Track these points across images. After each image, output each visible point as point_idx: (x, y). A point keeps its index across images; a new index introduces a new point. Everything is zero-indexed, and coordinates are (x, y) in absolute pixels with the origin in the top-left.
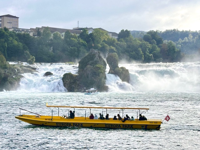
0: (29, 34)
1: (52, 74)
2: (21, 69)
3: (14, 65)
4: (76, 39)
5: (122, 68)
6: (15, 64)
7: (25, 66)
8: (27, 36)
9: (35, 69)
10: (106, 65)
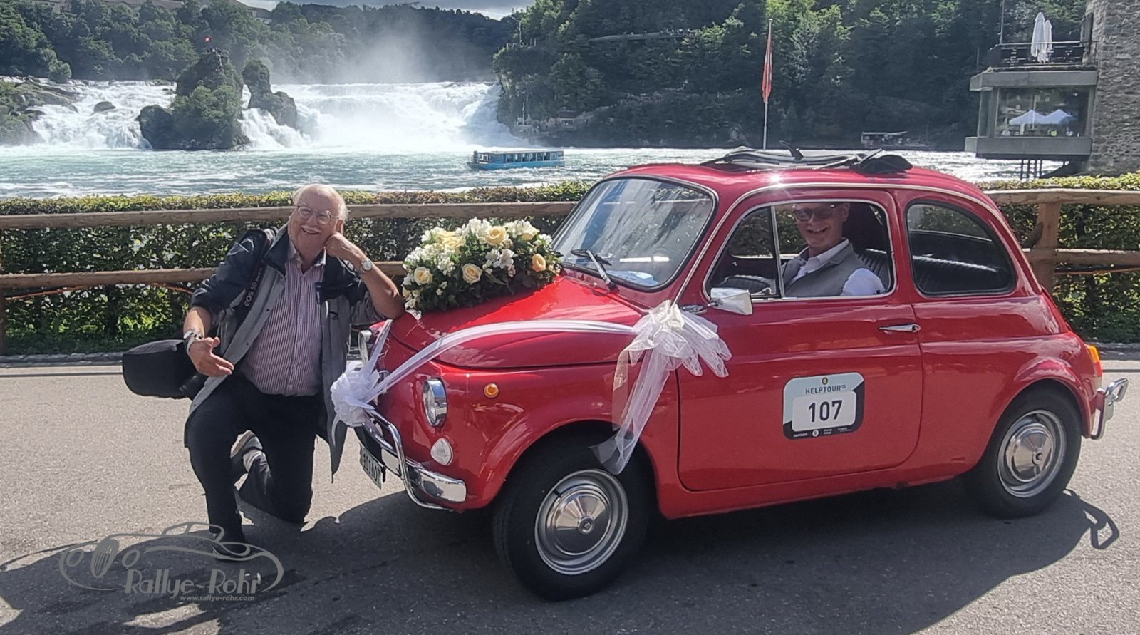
0: (49, 10)
1: (113, 107)
2: (35, 94)
3: (17, 85)
4: (171, 21)
5: (279, 93)
6: (20, 81)
7: (46, 89)
8: (46, 14)
9: (70, 95)
10: (242, 88)
